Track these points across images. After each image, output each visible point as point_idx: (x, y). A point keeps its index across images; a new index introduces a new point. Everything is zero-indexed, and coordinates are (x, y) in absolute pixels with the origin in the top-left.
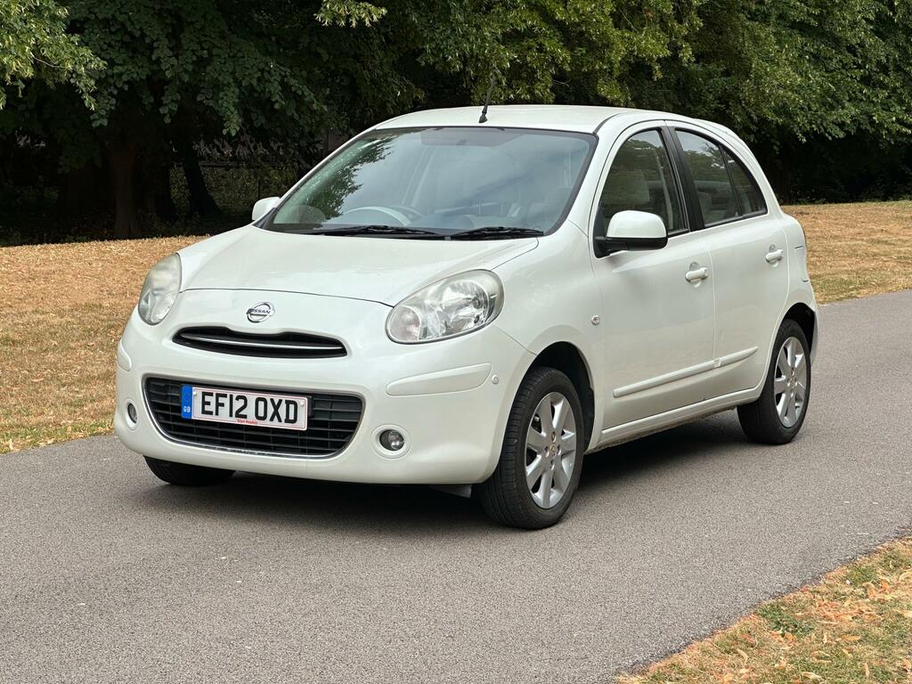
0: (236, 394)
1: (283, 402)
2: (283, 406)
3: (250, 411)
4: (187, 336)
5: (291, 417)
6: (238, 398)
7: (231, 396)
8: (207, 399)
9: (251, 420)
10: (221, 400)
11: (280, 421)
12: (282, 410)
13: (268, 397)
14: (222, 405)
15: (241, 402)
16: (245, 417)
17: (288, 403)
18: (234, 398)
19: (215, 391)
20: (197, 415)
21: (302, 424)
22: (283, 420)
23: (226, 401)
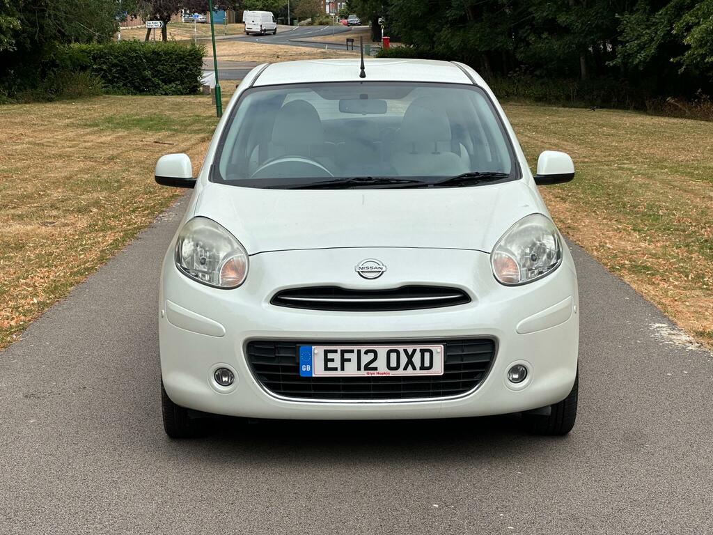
0: (363, 349)
1: (418, 352)
2: (418, 355)
3: (381, 364)
4: (283, 298)
5: (427, 364)
6: (366, 353)
7: (359, 352)
8: (330, 356)
9: (381, 369)
10: (347, 356)
11: (414, 368)
12: (417, 359)
13: (401, 348)
14: (349, 360)
15: (371, 356)
16: (376, 369)
18: (362, 352)
19: (339, 348)
20: (318, 371)
21: (438, 369)
22: (418, 368)
23: (354, 357)
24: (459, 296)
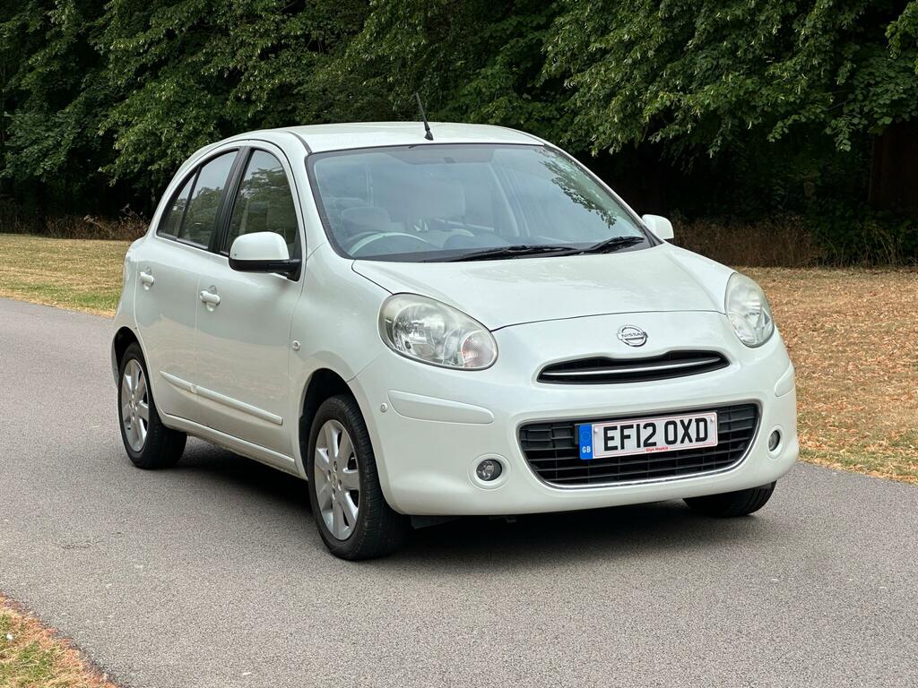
0: (642, 422)
1: (693, 421)
2: (694, 424)
3: (659, 438)
4: (554, 373)
5: (702, 435)
6: (645, 427)
7: (638, 426)
8: (610, 434)
9: (661, 446)
10: (626, 432)
11: (691, 441)
12: (692, 431)
13: (677, 419)
14: (629, 437)
15: (650, 430)
16: (654, 444)
17: (698, 421)
18: (642, 426)
19: (619, 424)
20: (599, 452)
21: (713, 441)
22: (694, 439)
23: (633, 432)
24: (716, 360)
